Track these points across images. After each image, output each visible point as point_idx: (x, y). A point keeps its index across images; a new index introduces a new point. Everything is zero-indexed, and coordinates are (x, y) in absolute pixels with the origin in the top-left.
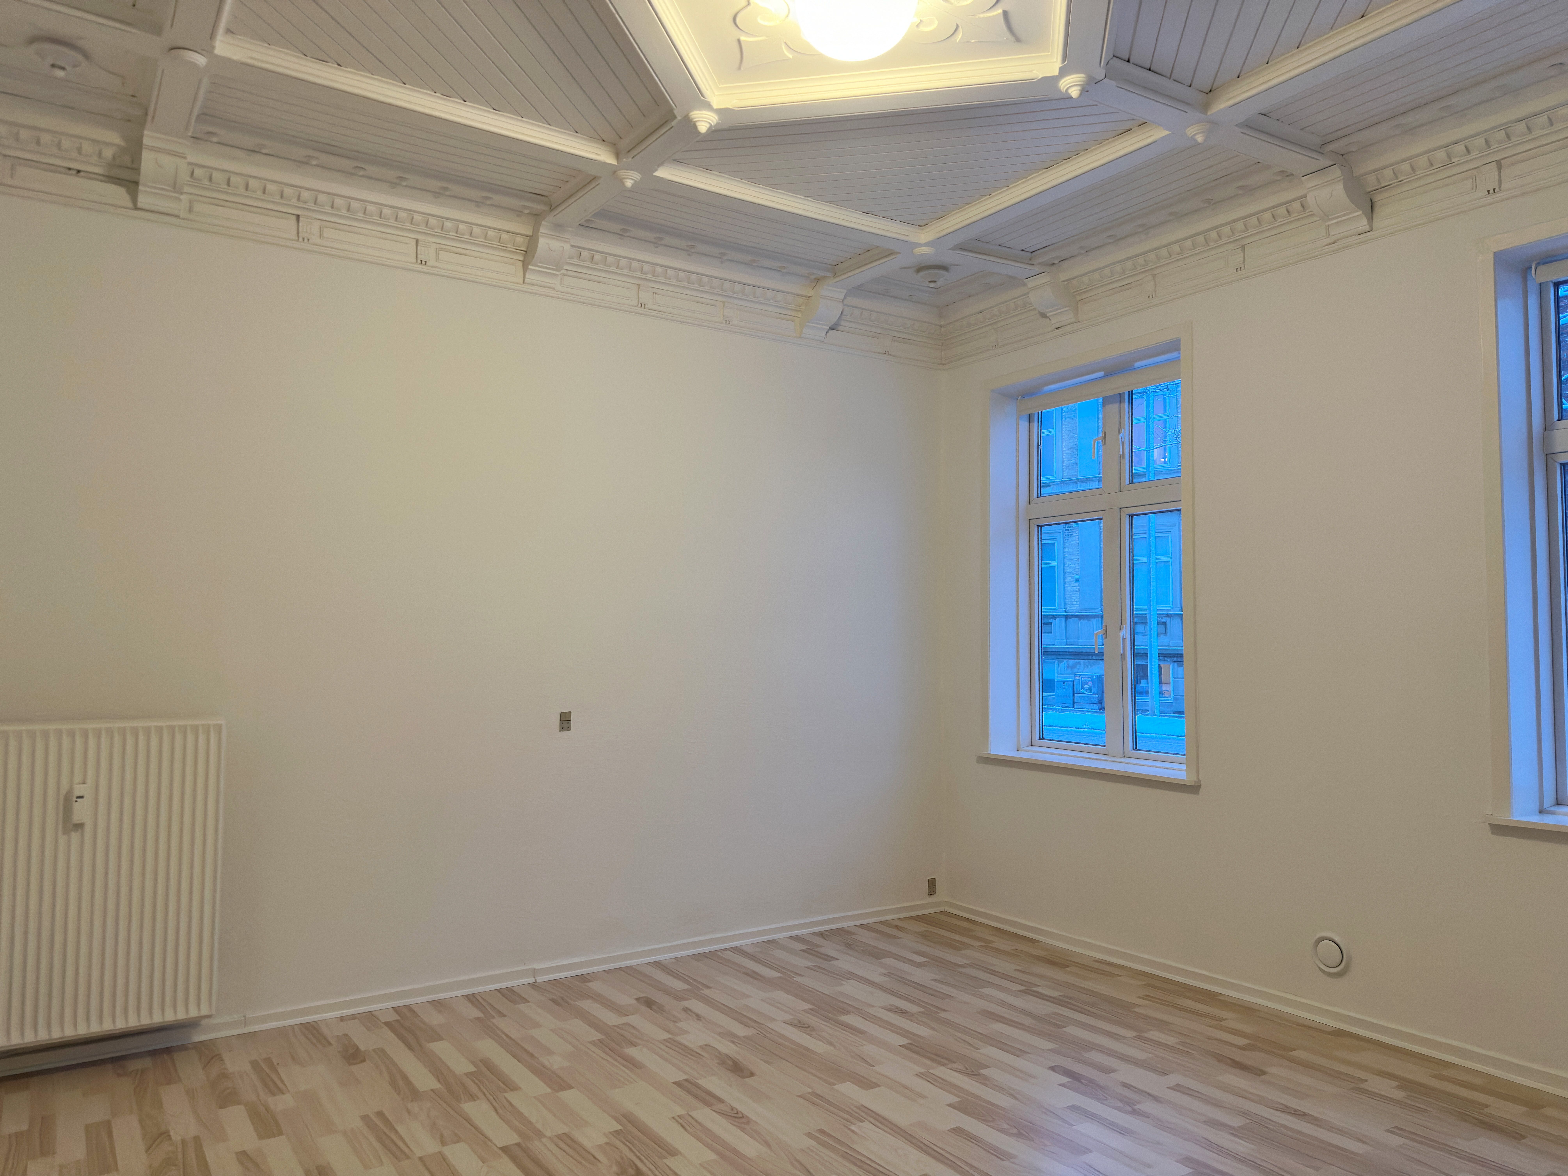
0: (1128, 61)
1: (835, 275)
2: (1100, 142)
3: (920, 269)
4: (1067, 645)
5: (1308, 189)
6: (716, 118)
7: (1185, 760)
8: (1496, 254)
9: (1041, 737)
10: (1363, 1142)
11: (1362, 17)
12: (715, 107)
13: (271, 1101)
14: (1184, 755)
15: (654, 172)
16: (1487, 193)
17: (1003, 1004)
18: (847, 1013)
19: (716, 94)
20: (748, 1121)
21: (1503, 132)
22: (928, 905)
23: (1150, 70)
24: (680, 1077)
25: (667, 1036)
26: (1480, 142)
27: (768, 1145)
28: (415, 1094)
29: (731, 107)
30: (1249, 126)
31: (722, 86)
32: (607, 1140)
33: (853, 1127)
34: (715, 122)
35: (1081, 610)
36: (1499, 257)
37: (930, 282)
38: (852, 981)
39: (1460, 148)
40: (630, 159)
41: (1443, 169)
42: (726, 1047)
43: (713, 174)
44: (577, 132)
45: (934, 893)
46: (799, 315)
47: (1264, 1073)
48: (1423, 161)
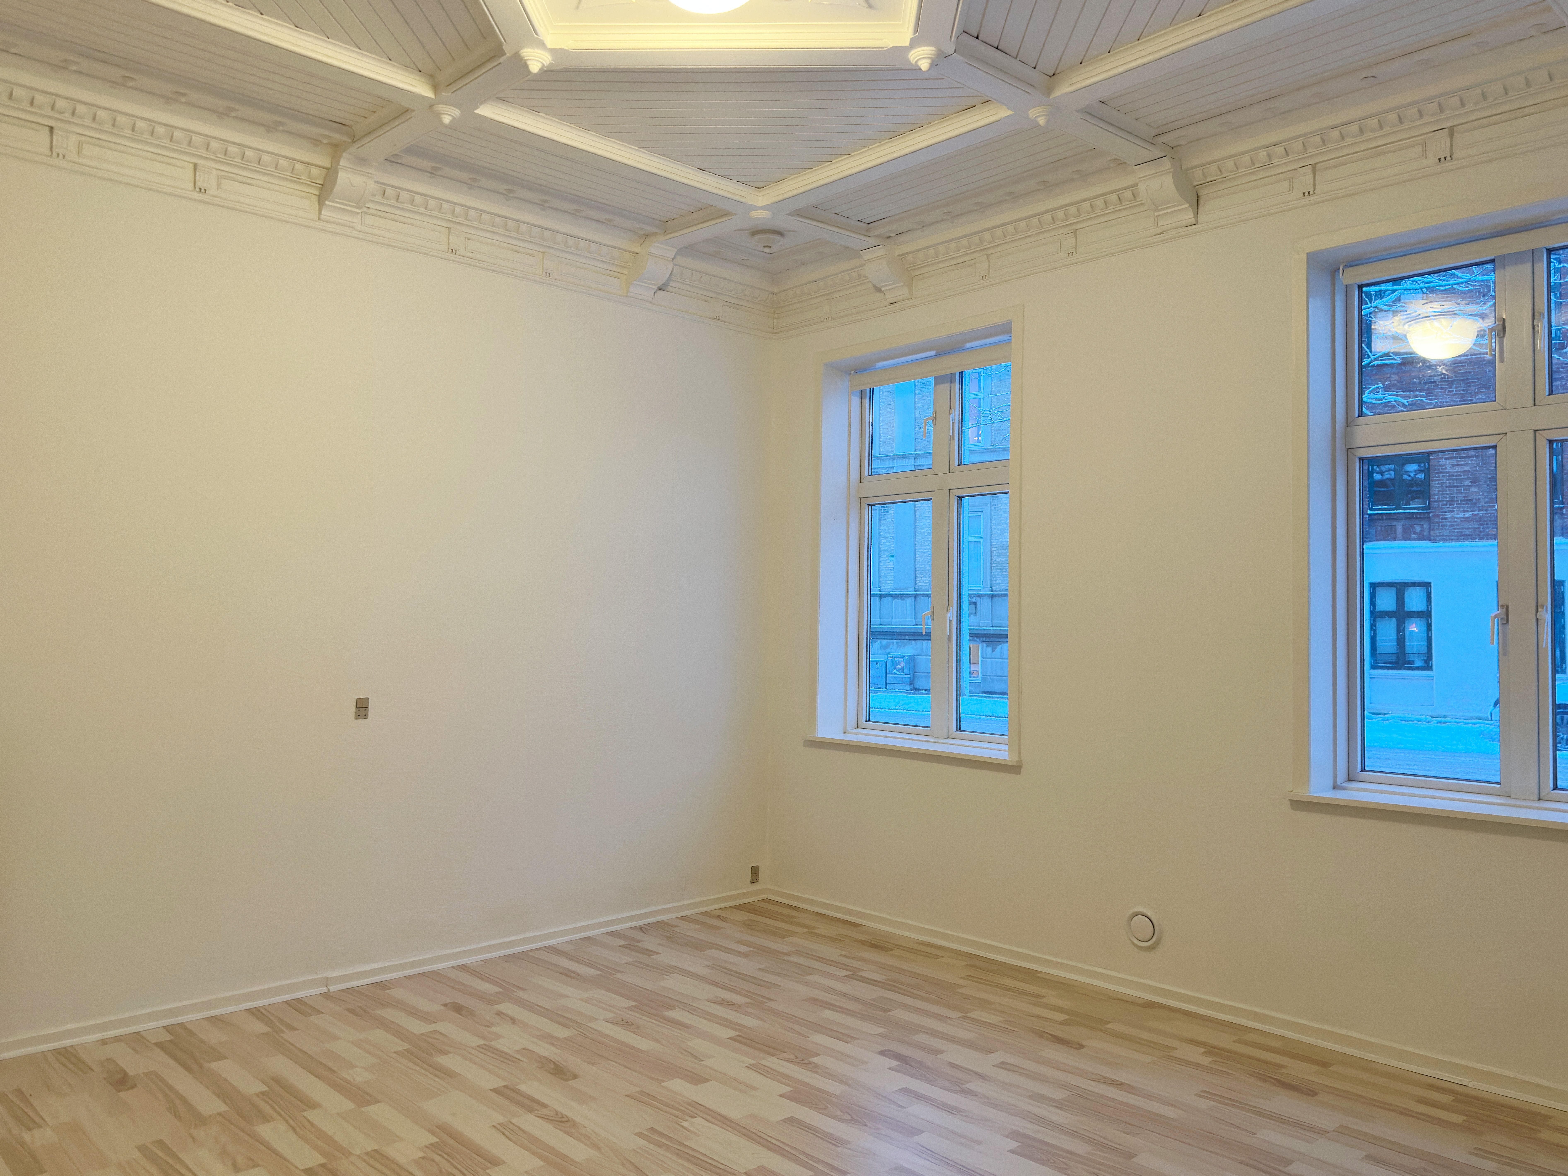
0: (977, 38)
1: (665, 232)
2: (944, 117)
3: (754, 233)
4: (881, 625)
5: (1140, 178)
6: (550, 58)
7: (1007, 740)
8: (1308, 255)
9: (868, 719)
10: (1175, 1106)
11: (1200, 15)
12: (549, 46)
13: (27, 1136)
14: (1007, 736)
15: (475, 110)
16: (1303, 195)
17: (832, 991)
18: (672, 1008)
19: (551, 32)
20: (574, 1124)
21: (1319, 137)
22: (750, 893)
23: (997, 48)
24: (499, 1083)
25: (481, 1042)
26: (1298, 145)
27: (597, 1147)
28: (201, 1120)
29: (566, 48)
30: (1088, 112)
31: (556, 24)
32: (422, 1154)
33: (685, 1124)
34: (548, 63)
35: (896, 589)
36: (1312, 258)
37: (765, 247)
38: (675, 975)
39: (1280, 150)
40: (450, 94)
41: (1264, 169)
42: (545, 1050)
43: (539, 116)
44: (390, 60)
45: (757, 880)
46: (626, 272)
47: (1082, 1046)
48: (1246, 159)
